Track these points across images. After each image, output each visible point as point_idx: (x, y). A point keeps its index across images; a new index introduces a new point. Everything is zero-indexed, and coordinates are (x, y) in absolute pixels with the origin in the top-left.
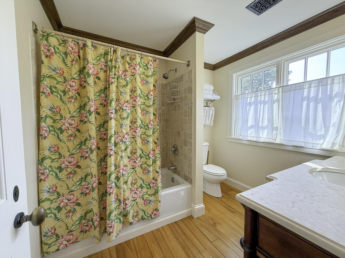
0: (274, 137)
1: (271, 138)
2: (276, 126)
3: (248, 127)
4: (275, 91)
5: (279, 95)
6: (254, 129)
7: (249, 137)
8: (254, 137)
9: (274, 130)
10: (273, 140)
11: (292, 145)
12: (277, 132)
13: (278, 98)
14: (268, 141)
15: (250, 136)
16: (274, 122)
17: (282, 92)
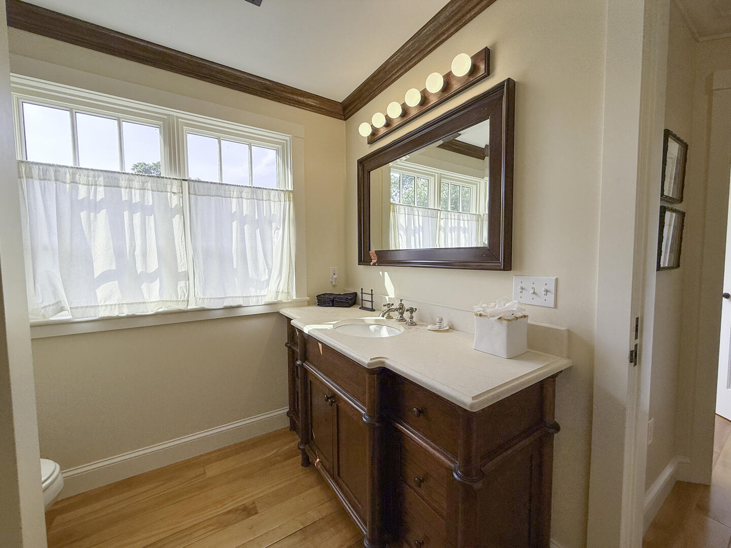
0: (183, 297)
1: (173, 301)
2: (183, 270)
3: (95, 277)
4: (172, 186)
5: (182, 197)
6: (116, 282)
7: (104, 308)
8: (123, 304)
9: (180, 281)
10: (180, 303)
11: (222, 307)
12: (189, 283)
13: (182, 205)
14: (166, 309)
15: (107, 306)
16: (179, 261)
17: (189, 193)
